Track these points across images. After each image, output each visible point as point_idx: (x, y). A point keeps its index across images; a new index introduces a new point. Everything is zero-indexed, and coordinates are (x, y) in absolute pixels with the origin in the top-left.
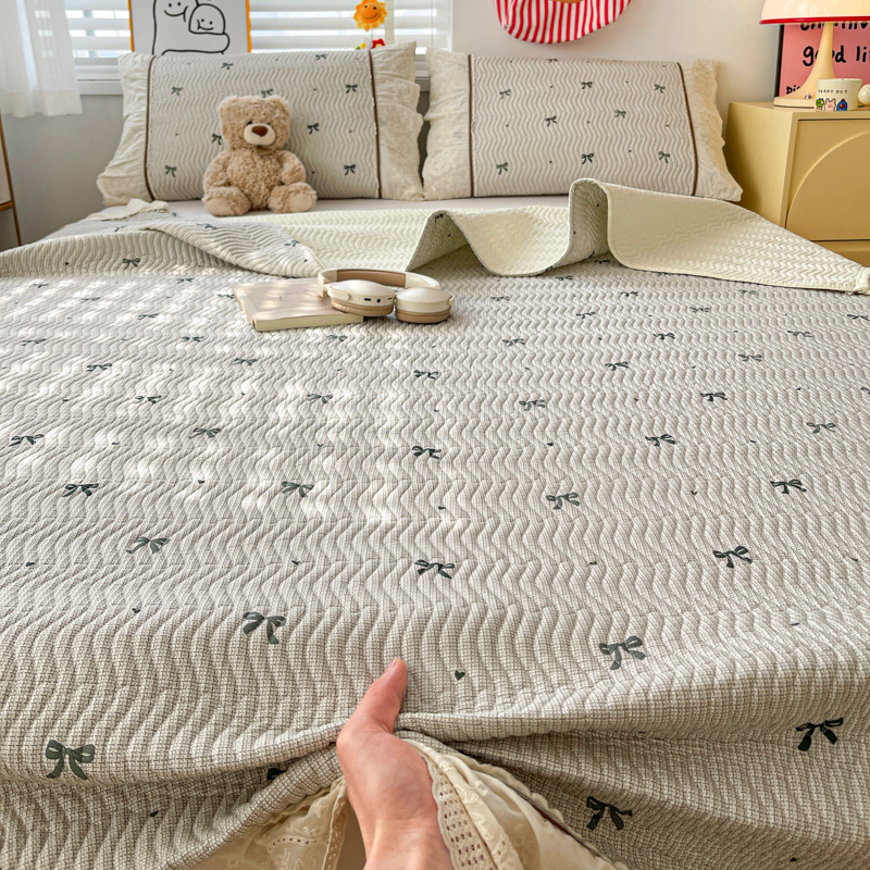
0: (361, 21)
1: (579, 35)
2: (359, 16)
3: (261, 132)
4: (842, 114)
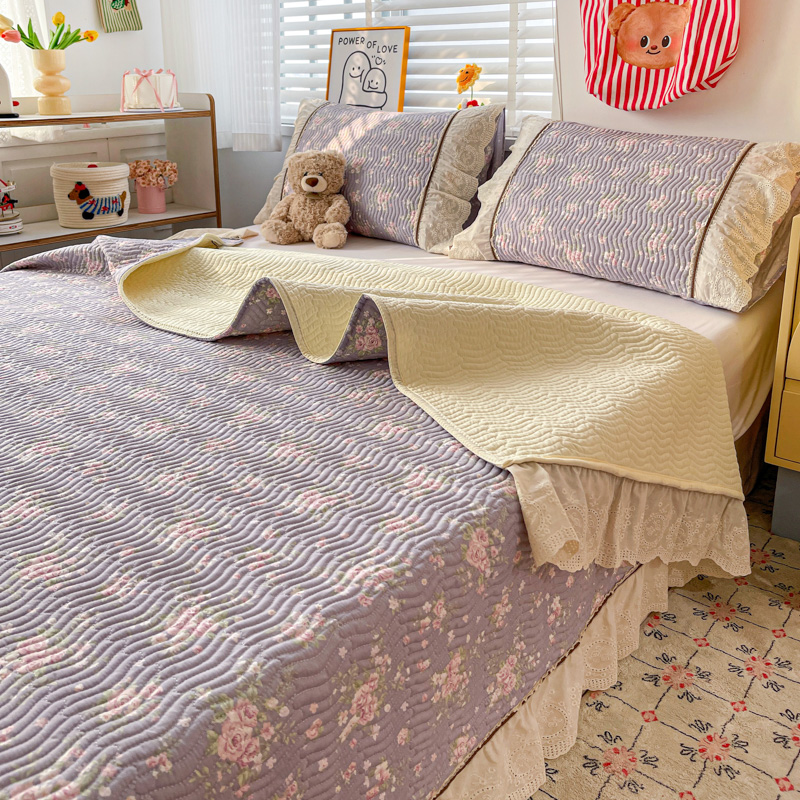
1: (661, 105)
3: (313, 182)
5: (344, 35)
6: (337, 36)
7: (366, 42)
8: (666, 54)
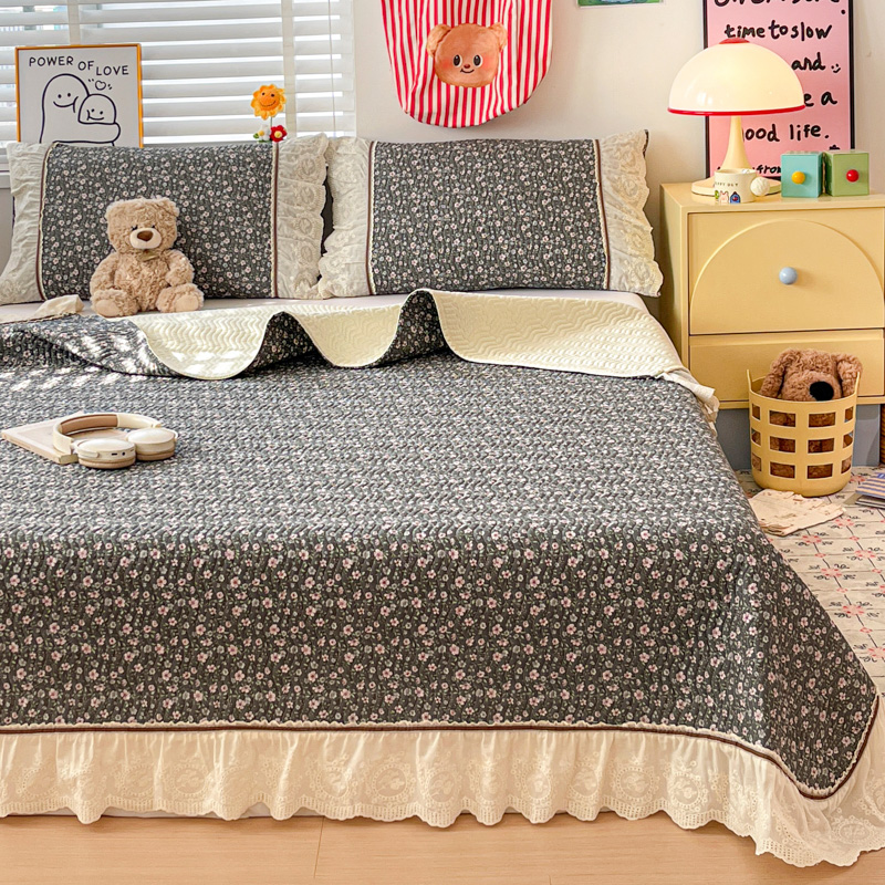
0: (258, 108)
1: (484, 120)
2: (257, 103)
3: (145, 237)
4: (736, 206)
5: (37, 54)
6: (25, 56)
7: (75, 63)
8: (480, 73)
